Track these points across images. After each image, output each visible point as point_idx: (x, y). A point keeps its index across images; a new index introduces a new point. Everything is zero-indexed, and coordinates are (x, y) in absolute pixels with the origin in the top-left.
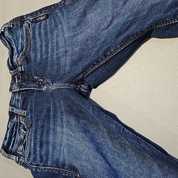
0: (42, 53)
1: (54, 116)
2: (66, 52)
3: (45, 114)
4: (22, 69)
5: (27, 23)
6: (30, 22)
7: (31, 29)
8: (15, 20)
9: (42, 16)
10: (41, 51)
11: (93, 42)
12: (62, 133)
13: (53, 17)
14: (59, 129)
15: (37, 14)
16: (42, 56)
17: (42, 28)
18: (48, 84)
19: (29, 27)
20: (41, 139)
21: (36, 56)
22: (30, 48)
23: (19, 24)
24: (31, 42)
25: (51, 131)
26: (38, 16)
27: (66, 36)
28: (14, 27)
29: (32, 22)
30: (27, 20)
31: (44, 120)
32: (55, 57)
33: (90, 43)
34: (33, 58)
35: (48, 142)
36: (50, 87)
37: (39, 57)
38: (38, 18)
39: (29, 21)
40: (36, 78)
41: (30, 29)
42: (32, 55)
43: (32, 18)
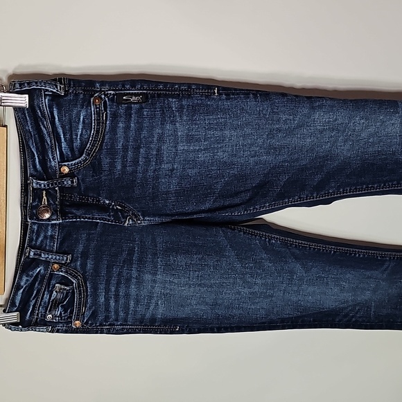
0: (127, 161)
1: (140, 260)
2: (172, 170)
3: (125, 259)
4: (72, 182)
5: (101, 98)
6: (107, 99)
7: (109, 115)
8: (74, 85)
9: (136, 95)
10: (124, 157)
11: (219, 170)
12: (154, 281)
13: (161, 107)
14: (148, 277)
15: (123, 86)
16: (124, 166)
17: (133, 119)
18: (136, 217)
19: (106, 110)
20: (117, 291)
21: (112, 165)
22: (101, 145)
23: (81, 96)
24: (104, 136)
25: (134, 281)
26: (125, 90)
27: (180, 148)
28: (68, 98)
29: (112, 100)
30: (101, 91)
31: (123, 267)
32: (150, 173)
33: (214, 170)
34: (105, 166)
35: (127, 295)
36: (139, 222)
37: (119, 167)
38: (125, 95)
39: (105, 95)
40: (107, 202)
41: (106, 115)
42: (106, 161)
43: (112, 92)
